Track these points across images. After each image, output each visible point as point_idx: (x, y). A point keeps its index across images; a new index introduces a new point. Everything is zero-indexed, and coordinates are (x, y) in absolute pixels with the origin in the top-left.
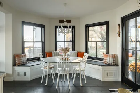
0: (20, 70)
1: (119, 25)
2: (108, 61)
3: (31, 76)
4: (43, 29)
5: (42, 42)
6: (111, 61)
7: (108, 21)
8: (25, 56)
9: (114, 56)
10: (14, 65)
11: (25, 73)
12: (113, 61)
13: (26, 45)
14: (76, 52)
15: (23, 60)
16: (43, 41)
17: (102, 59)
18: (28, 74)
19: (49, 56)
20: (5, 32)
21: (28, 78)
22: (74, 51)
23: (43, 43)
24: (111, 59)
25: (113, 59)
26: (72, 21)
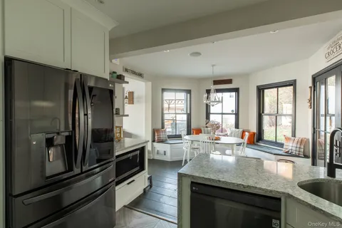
0: (159, 146)
1: (310, 87)
2: (290, 148)
3: (171, 156)
4: (189, 95)
5: (187, 113)
6: (294, 149)
7: (295, 81)
8: (165, 131)
9: (302, 140)
10: (154, 141)
11: (165, 152)
12: (298, 149)
13: (166, 117)
14: (241, 130)
15: (163, 136)
16: (189, 112)
17: (281, 145)
18: (168, 153)
19: (196, 134)
20: (144, 104)
21: (168, 158)
22: (238, 128)
23: (189, 116)
24: (295, 145)
25: (298, 146)
26: (233, 82)
